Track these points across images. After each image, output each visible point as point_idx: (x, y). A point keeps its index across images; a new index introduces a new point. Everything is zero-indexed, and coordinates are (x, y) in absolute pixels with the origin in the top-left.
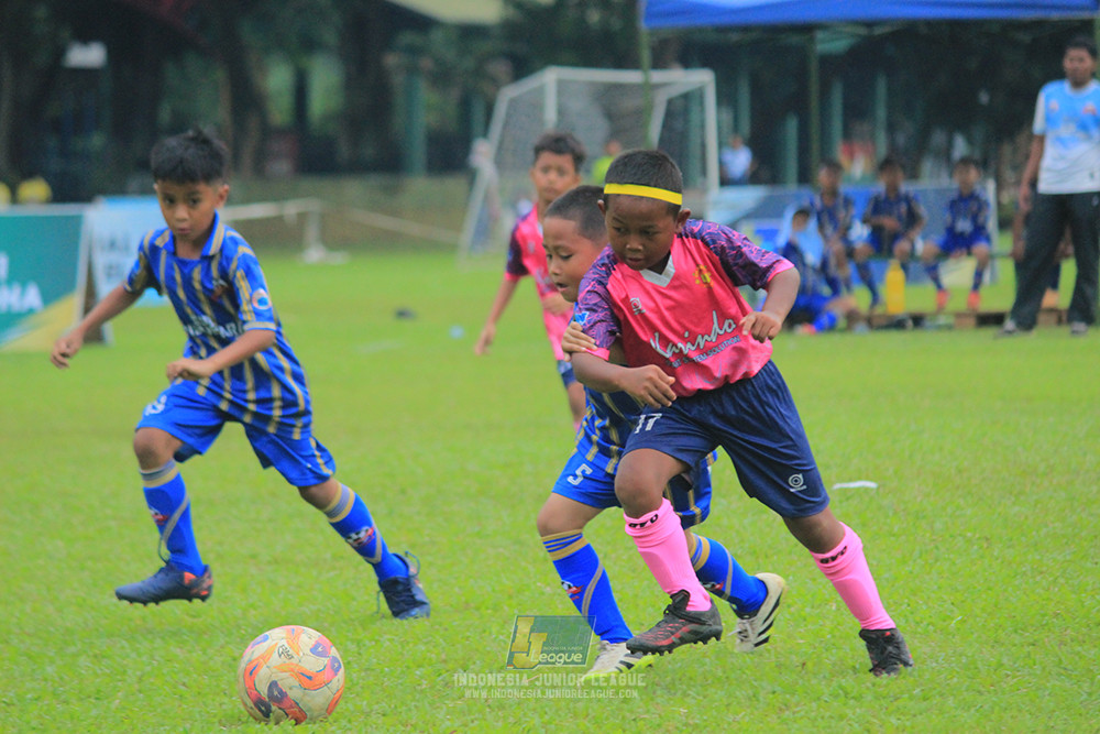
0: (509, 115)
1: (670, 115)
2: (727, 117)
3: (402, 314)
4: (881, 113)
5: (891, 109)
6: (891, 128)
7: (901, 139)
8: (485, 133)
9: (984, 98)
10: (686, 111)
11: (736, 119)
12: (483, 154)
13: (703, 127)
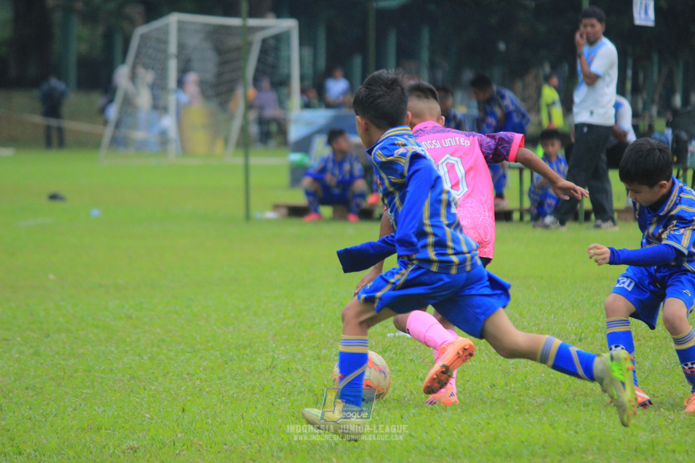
0: (139, 47)
1: (264, 51)
2: (308, 52)
3: (54, 197)
4: (425, 55)
5: (432, 52)
6: (433, 66)
7: (440, 75)
8: (123, 61)
9: (502, 46)
10: (277, 49)
11: (315, 55)
12: (122, 75)
13: (289, 60)
